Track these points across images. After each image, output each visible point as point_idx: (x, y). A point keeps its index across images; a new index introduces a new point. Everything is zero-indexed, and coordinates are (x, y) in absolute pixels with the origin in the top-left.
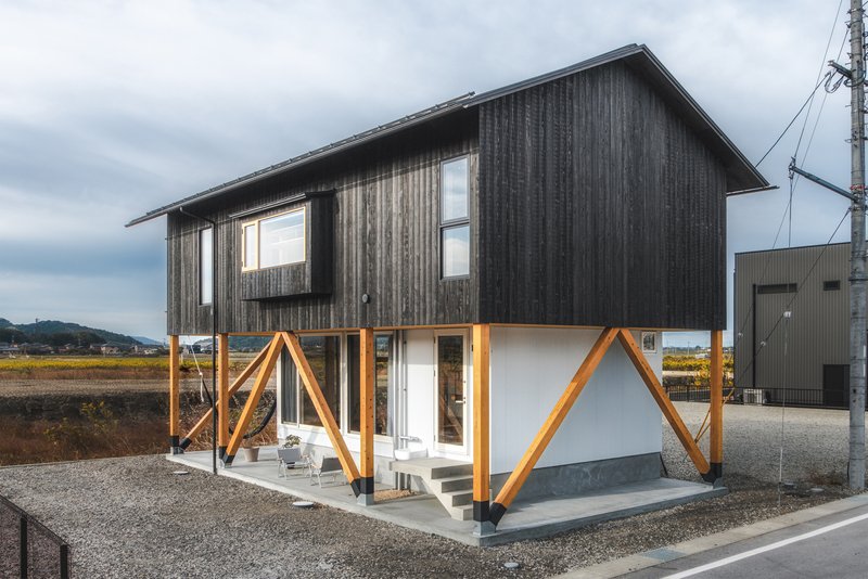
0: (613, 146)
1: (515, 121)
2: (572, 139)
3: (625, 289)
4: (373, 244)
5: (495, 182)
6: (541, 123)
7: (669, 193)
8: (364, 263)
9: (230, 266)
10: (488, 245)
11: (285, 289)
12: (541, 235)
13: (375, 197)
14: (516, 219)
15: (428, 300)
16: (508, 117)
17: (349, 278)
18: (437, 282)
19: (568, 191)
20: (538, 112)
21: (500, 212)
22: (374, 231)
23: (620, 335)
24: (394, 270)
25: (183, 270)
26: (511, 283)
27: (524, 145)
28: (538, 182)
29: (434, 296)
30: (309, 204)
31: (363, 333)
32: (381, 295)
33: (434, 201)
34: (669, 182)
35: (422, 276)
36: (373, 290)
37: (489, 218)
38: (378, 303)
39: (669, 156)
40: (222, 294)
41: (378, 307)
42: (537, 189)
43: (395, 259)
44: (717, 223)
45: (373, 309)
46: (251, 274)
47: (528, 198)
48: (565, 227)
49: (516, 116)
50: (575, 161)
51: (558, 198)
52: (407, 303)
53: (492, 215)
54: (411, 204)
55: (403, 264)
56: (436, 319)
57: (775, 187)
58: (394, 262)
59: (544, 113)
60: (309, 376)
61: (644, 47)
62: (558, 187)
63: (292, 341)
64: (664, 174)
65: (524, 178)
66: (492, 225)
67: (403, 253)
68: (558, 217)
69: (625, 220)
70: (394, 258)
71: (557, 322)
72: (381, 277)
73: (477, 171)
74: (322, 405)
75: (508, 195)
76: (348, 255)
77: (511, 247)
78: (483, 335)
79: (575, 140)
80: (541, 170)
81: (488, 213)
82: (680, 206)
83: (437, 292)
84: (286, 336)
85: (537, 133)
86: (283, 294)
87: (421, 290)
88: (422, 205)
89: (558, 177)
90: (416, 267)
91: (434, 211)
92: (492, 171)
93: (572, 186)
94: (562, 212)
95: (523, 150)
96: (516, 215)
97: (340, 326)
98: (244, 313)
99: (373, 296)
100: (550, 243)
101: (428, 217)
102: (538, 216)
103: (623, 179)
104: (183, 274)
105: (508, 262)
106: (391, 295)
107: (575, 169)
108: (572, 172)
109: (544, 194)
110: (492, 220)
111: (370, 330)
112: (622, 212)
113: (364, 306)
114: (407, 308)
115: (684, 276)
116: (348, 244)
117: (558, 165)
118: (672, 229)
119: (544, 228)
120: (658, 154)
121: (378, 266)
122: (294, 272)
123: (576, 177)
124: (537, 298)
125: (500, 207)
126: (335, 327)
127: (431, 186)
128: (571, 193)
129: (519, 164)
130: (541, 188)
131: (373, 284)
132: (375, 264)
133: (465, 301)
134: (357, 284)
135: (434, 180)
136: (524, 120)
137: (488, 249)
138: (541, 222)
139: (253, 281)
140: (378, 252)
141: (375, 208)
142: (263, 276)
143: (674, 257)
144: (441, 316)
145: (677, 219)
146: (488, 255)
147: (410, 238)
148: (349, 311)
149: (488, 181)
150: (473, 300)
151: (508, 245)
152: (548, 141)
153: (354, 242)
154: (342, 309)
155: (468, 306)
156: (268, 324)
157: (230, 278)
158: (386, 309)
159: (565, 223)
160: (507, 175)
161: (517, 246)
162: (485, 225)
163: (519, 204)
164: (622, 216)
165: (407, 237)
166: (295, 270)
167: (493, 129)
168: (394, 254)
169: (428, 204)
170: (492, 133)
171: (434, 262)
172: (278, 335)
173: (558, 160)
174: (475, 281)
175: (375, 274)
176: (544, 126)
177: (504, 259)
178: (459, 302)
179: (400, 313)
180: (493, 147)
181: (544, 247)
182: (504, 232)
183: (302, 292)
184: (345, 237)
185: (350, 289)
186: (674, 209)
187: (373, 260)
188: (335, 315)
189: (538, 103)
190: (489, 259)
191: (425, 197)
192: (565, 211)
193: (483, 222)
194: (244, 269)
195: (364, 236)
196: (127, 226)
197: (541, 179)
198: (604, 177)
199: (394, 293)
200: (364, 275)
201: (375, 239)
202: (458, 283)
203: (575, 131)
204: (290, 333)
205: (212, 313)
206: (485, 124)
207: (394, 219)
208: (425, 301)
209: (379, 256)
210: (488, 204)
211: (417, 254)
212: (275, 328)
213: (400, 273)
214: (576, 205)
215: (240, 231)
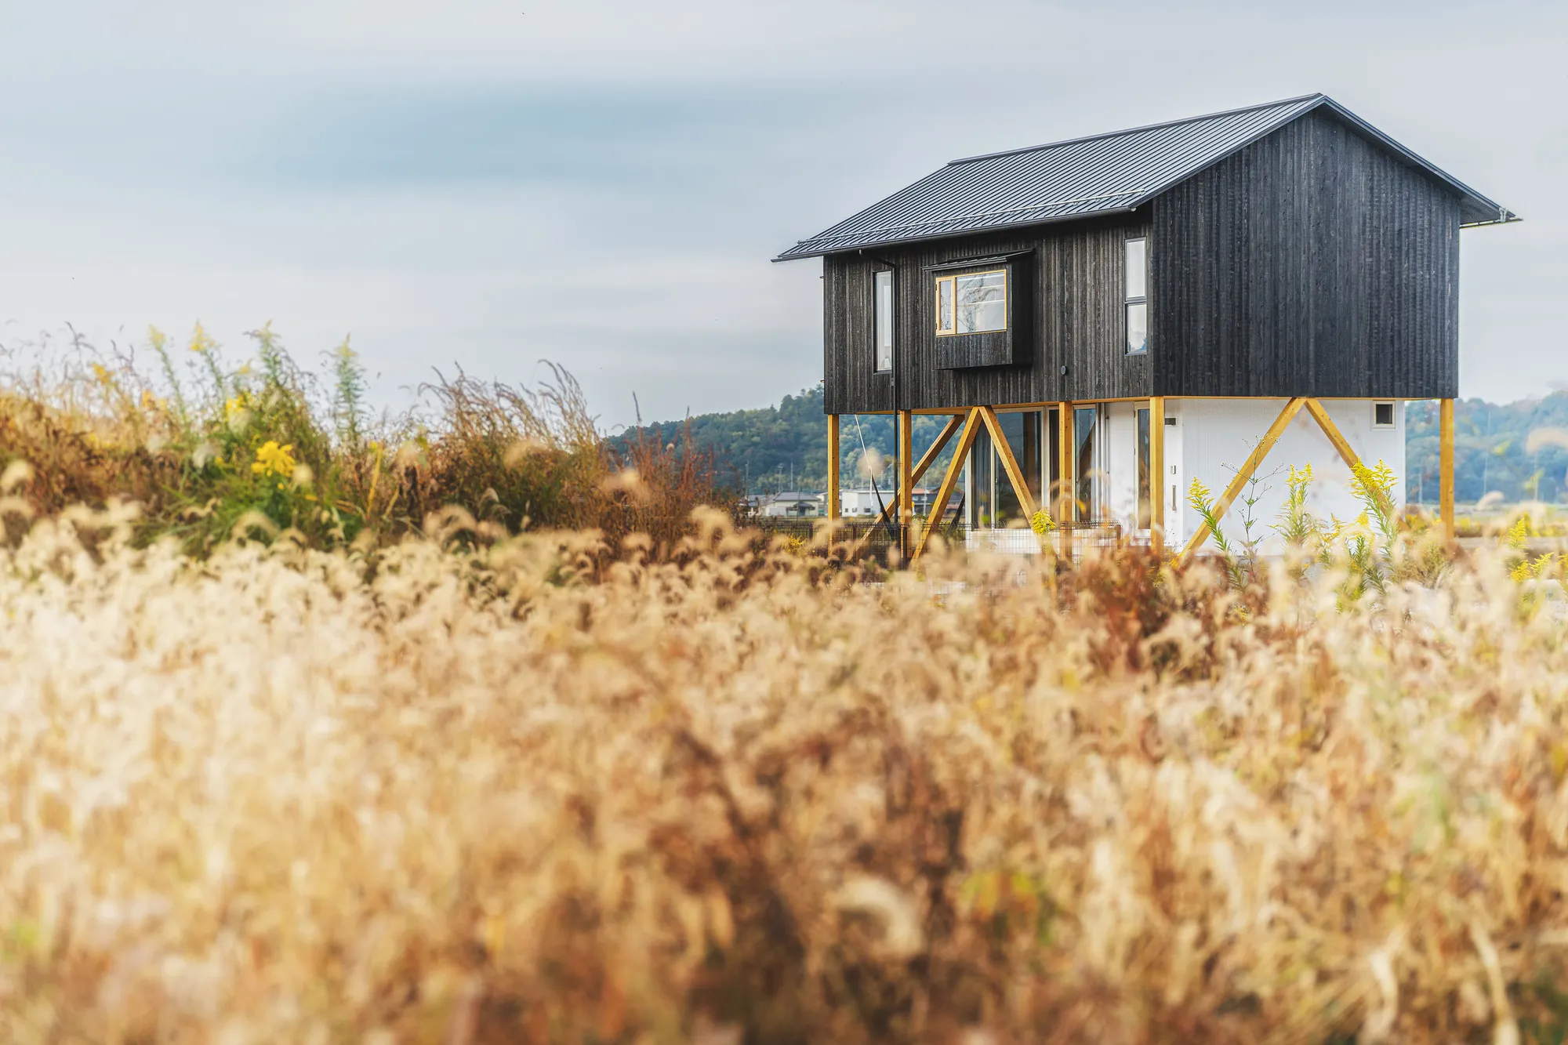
0: (1296, 204)
1: (1188, 201)
2: (1248, 207)
3: (1312, 356)
4: (1070, 313)
5: (1169, 263)
6: (1214, 197)
7: (1371, 244)
8: (1062, 333)
9: (916, 323)
10: (1161, 323)
11: (985, 360)
12: (1214, 308)
13: (1072, 264)
14: (1188, 295)
15: (1116, 373)
16: (1181, 199)
17: (1049, 348)
18: (1123, 357)
19: (1244, 260)
20: (1211, 187)
21: (1173, 291)
22: (1071, 300)
23: (1307, 405)
24: (1089, 342)
25: (849, 324)
26: (1184, 357)
27: (1196, 223)
28: (1211, 256)
29: (1120, 369)
30: (1010, 267)
31: (1062, 407)
32: (1077, 368)
33: (1120, 277)
34: (1371, 232)
35: (1111, 349)
36: (1071, 362)
37: (1162, 297)
38: (1075, 376)
39: (1371, 201)
40: (906, 359)
41: (1075, 380)
42: (1211, 264)
43: (1090, 331)
44: (1443, 268)
45: (1071, 382)
46: (947, 339)
47: (1201, 274)
48: (1240, 298)
49: (1188, 196)
50: (1251, 228)
51: (1233, 269)
52: (1099, 376)
53: (1165, 295)
54: (1102, 277)
55: (1095, 337)
56: (1123, 392)
57: (1519, 220)
58: (1088, 333)
59: (1218, 187)
60: (1009, 457)
61: (1326, 99)
62: (1233, 258)
63: (990, 417)
64: (1364, 223)
65: (1196, 255)
66: (1165, 304)
67: (1095, 326)
68: (1233, 288)
69: (1312, 280)
70: (1088, 330)
71: (1231, 394)
72: (1077, 348)
73: (1152, 255)
74: (1022, 489)
75: (1181, 273)
76: (1048, 322)
77: (1184, 323)
78: (1157, 407)
79: (1252, 207)
80: (1214, 244)
81: (1161, 292)
82: (1386, 255)
83: (1123, 366)
84: (984, 411)
85: (1211, 208)
86: (984, 364)
87: (1111, 364)
88: (1111, 280)
89: (1233, 248)
90: (1106, 341)
91: (1120, 287)
92: (1166, 253)
93: (1248, 255)
94: (1237, 283)
95: (1196, 228)
96: (1188, 291)
97: (1041, 400)
98: (935, 384)
99: (1071, 368)
100: (1224, 316)
101: (1115, 292)
102: (1211, 290)
103: (1309, 238)
104: (849, 329)
105: (1180, 337)
106: (1086, 368)
107: (1252, 236)
108: (1248, 240)
109: (1218, 268)
110: (1166, 299)
111: (1069, 404)
112: (1308, 273)
113: (1062, 378)
114: (1099, 380)
115: (1392, 337)
116: (1048, 311)
117: (1233, 235)
118: (1375, 284)
119: (1218, 301)
120: (1355, 202)
121: (1075, 336)
122: (995, 340)
123: (1253, 245)
124: (1211, 370)
125: (1173, 286)
126: (1036, 400)
127: (1117, 263)
128: (1248, 262)
129: (1192, 242)
130: (1214, 262)
131: (1071, 355)
132: (1072, 334)
133: (1144, 376)
134: (1056, 355)
135: (1120, 257)
136: (1196, 198)
137: (1162, 327)
138: (1214, 295)
139: (949, 347)
140: (1075, 322)
141: (1072, 276)
142: (961, 342)
143: (1378, 316)
144: (1126, 389)
145: (1383, 272)
146: (1162, 331)
147: (1102, 311)
148: (1049, 384)
149: (1161, 263)
150: (1149, 375)
151: (1180, 321)
152: (1222, 213)
153: (1053, 309)
154: (1042, 381)
155: (1145, 380)
156: (964, 398)
157: (916, 338)
158: (1082, 382)
159: (1240, 293)
160: (1180, 255)
161: (1189, 322)
162: (1158, 305)
163: (1192, 280)
164: (1308, 278)
165: (1099, 310)
166: (996, 337)
167: (1166, 213)
168: (1089, 326)
169: (1115, 279)
170: (1165, 218)
171: (1120, 337)
172: (975, 411)
173: (1233, 231)
174: (1151, 358)
175: (1072, 346)
176: (1218, 200)
177: (1177, 335)
178: (1139, 376)
179: (1094, 387)
180: (1166, 230)
181: (1218, 319)
182: (1177, 309)
183: (1003, 362)
184: (1044, 303)
185: (1049, 360)
186: (1379, 261)
187: (1070, 330)
188: (1035, 387)
189: (1212, 178)
190: (1162, 337)
191: (1113, 272)
192: (1241, 280)
193: (1156, 302)
194: (938, 333)
195: (1062, 305)
196: (773, 261)
197: (1214, 253)
198: (1285, 240)
199: (1089, 365)
200: (1062, 346)
201: (1072, 308)
202: (1138, 357)
203: (1251, 198)
204: (989, 408)
205: (893, 384)
206: (1158, 210)
207: (1088, 290)
208: (1113, 375)
209: (1075, 326)
210: (1161, 284)
211: (1107, 327)
212: (972, 403)
213: (1093, 346)
214: (1252, 273)
215: (933, 288)
